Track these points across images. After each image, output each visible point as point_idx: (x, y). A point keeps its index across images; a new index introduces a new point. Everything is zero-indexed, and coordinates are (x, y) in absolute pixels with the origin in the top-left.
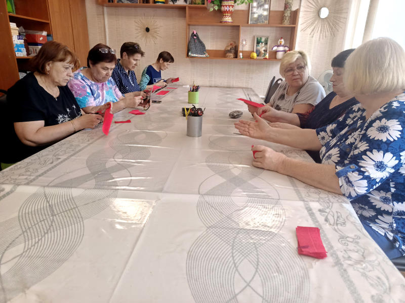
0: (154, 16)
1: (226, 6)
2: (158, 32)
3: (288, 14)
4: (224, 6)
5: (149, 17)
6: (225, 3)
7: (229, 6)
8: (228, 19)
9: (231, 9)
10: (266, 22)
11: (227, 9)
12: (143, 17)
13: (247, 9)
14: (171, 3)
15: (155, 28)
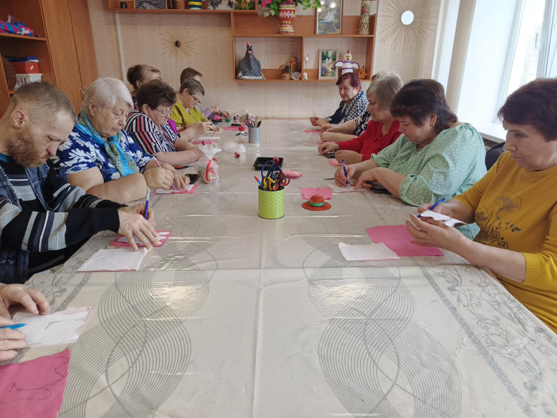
0: (186, 25)
1: (286, 11)
2: (192, 47)
3: (366, 20)
4: (283, 11)
5: (180, 27)
6: (285, 7)
7: (290, 11)
8: (289, 28)
9: (292, 15)
10: (339, 31)
11: (288, 14)
12: (171, 27)
13: (313, 14)
14: (211, 8)
15: (189, 42)
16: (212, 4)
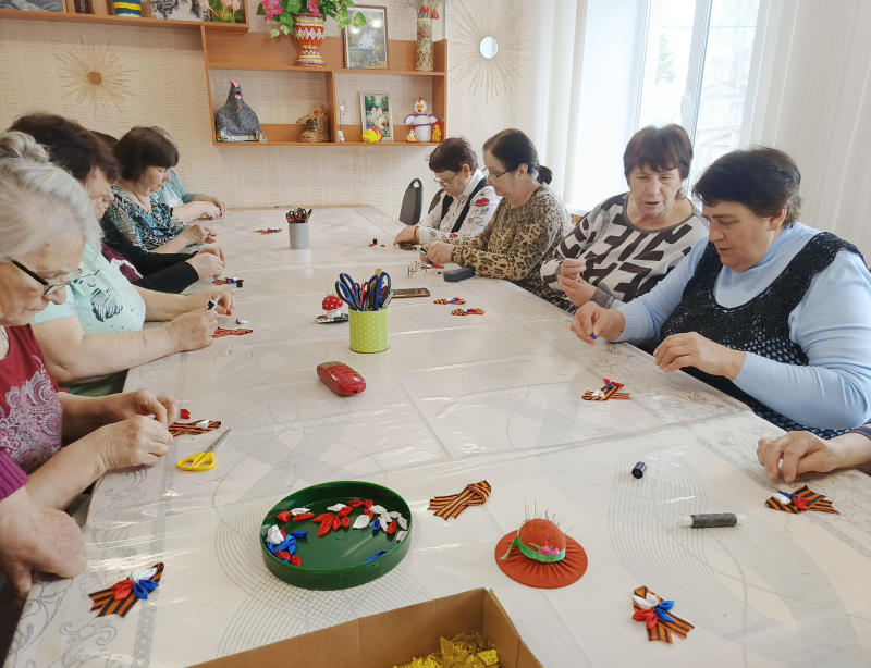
0: (109, 44)
1: (309, 28)
2: (126, 84)
3: (426, 49)
4: (303, 28)
5: (97, 47)
7: (316, 29)
8: (313, 57)
9: (319, 35)
10: (383, 64)
11: (311, 34)
12: (79, 46)
13: (340, 35)
14: (158, 15)
15: (119, 75)
16: (160, 8)
